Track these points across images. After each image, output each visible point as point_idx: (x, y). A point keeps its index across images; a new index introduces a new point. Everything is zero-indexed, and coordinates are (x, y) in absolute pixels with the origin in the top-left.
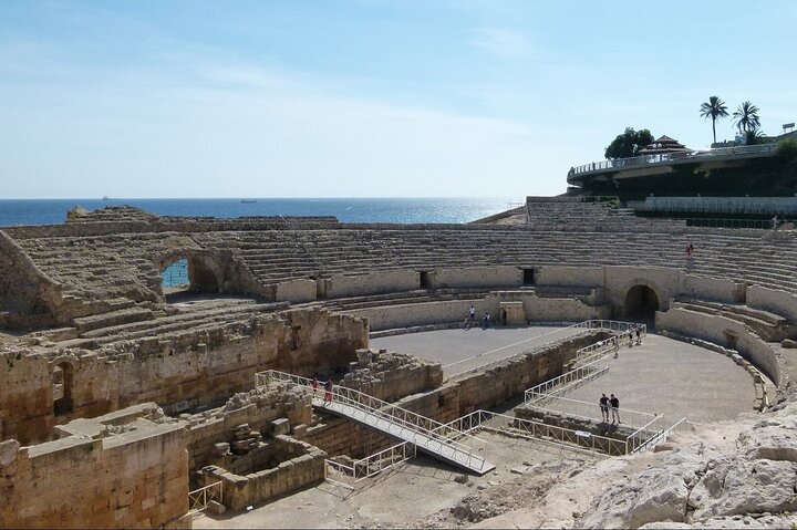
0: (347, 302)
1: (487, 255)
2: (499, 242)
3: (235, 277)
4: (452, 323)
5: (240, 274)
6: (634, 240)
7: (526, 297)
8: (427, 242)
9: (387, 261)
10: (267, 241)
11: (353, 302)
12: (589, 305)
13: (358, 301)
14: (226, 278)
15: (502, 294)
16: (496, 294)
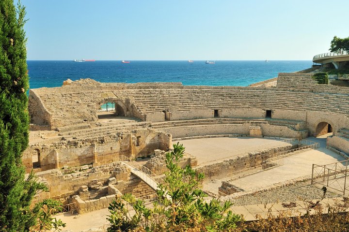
0: (177, 123)
1: (250, 102)
2: (258, 96)
3: (131, 110)
4: (226, 135)
5: (133, 109)
6: (328, 98)
7: (264, 124)
8: (222, 95)
9: (201, 104)
10: (147, 94)
11: (180, 123)
12: (295, 130)
13: (183, 123)
14: (128, 110)
15: (251, 123)
16: (249, 122)
